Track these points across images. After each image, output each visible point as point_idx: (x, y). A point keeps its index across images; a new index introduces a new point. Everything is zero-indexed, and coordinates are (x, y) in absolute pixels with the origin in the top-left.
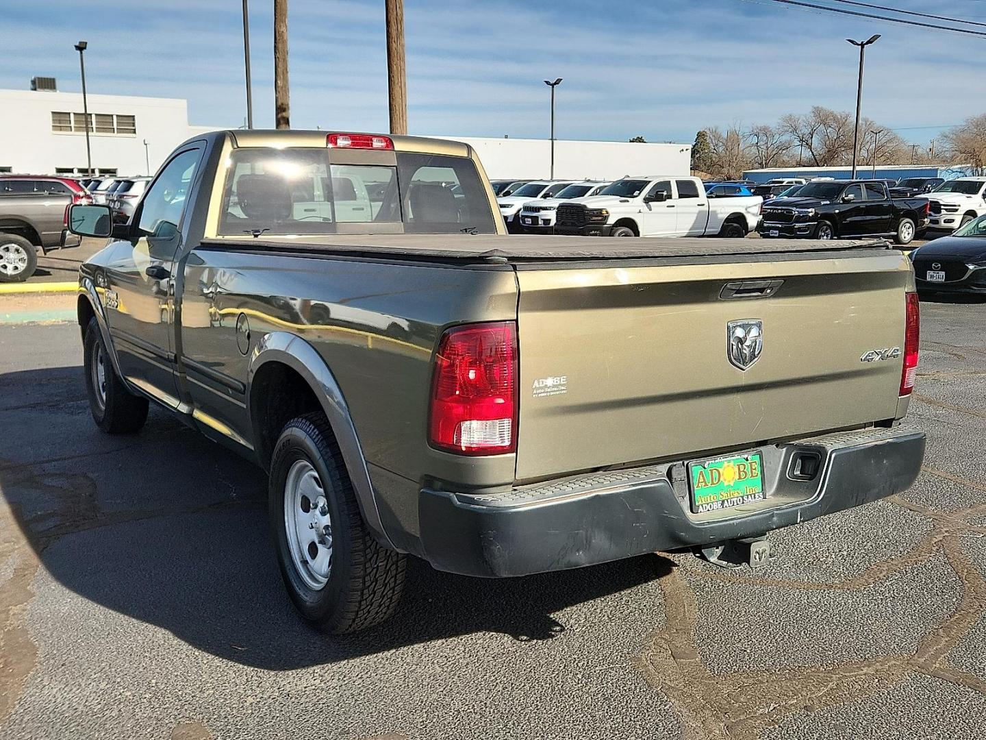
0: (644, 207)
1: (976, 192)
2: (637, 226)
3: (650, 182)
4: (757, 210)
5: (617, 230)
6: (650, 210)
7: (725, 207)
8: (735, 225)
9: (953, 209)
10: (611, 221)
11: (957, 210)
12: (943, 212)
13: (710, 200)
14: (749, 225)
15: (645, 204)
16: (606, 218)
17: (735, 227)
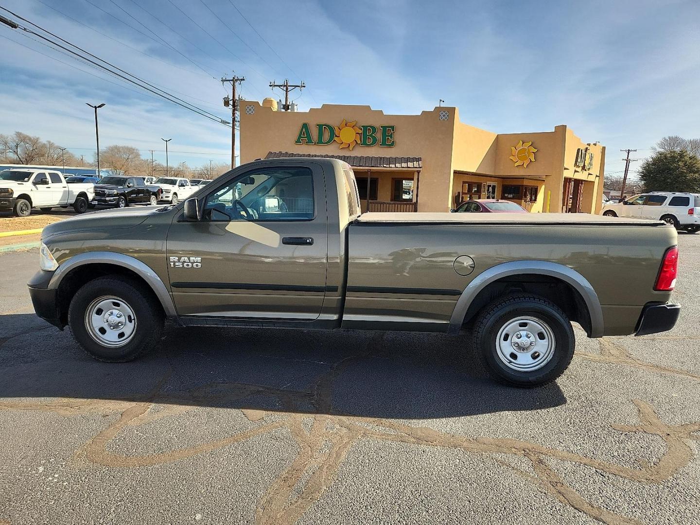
0: (33, 187)
1: (175, 184)
2: (30, 199)
3: (33, 173)
4: (92, 190)
5: (19, 201)
6: (37, 189)
7: (77, 189)
8: (82, 198)
9: (168, 191)
10: (15, 195)
11: (170, 192)
12: (164, 193)
13: (69, 184)
14: (89, 198)
15: (34, 186)
16: (12, 193)
17: (83, 199)
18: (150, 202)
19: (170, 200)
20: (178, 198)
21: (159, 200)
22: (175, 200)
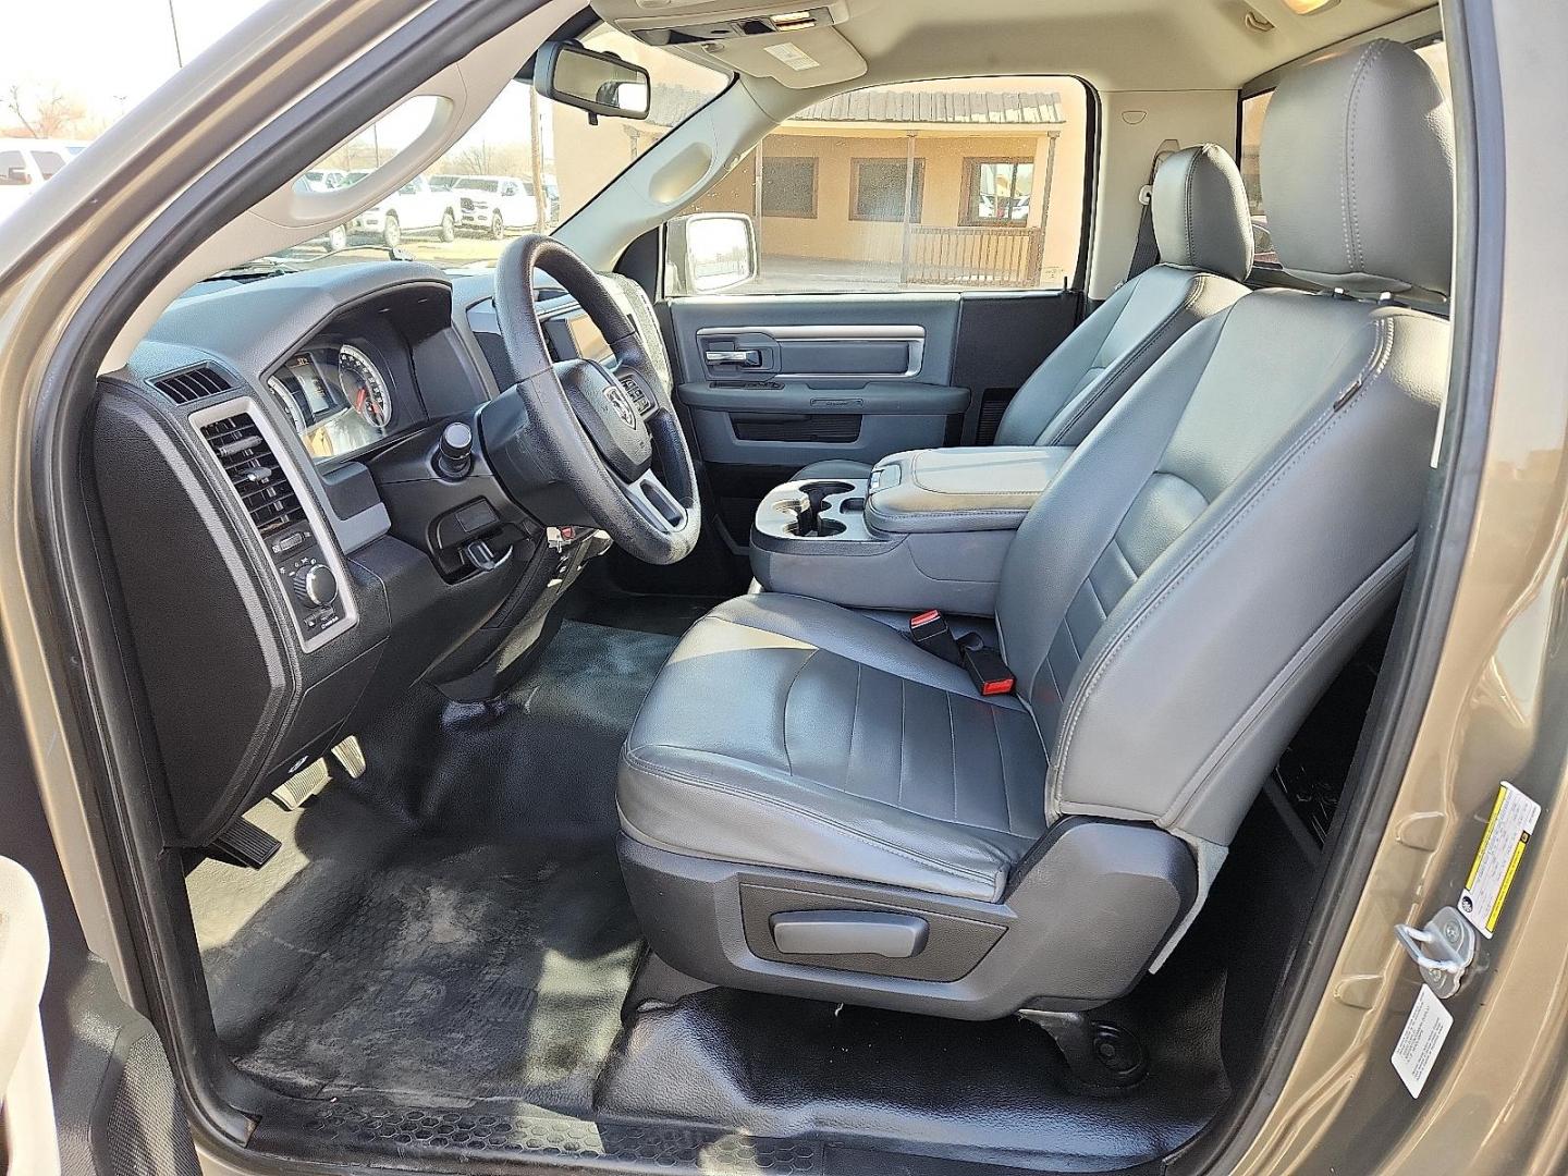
18: (327, 236)
19: (380, 231)
20: (402, 227)
21: (352, 230)
22: (391, 229)
